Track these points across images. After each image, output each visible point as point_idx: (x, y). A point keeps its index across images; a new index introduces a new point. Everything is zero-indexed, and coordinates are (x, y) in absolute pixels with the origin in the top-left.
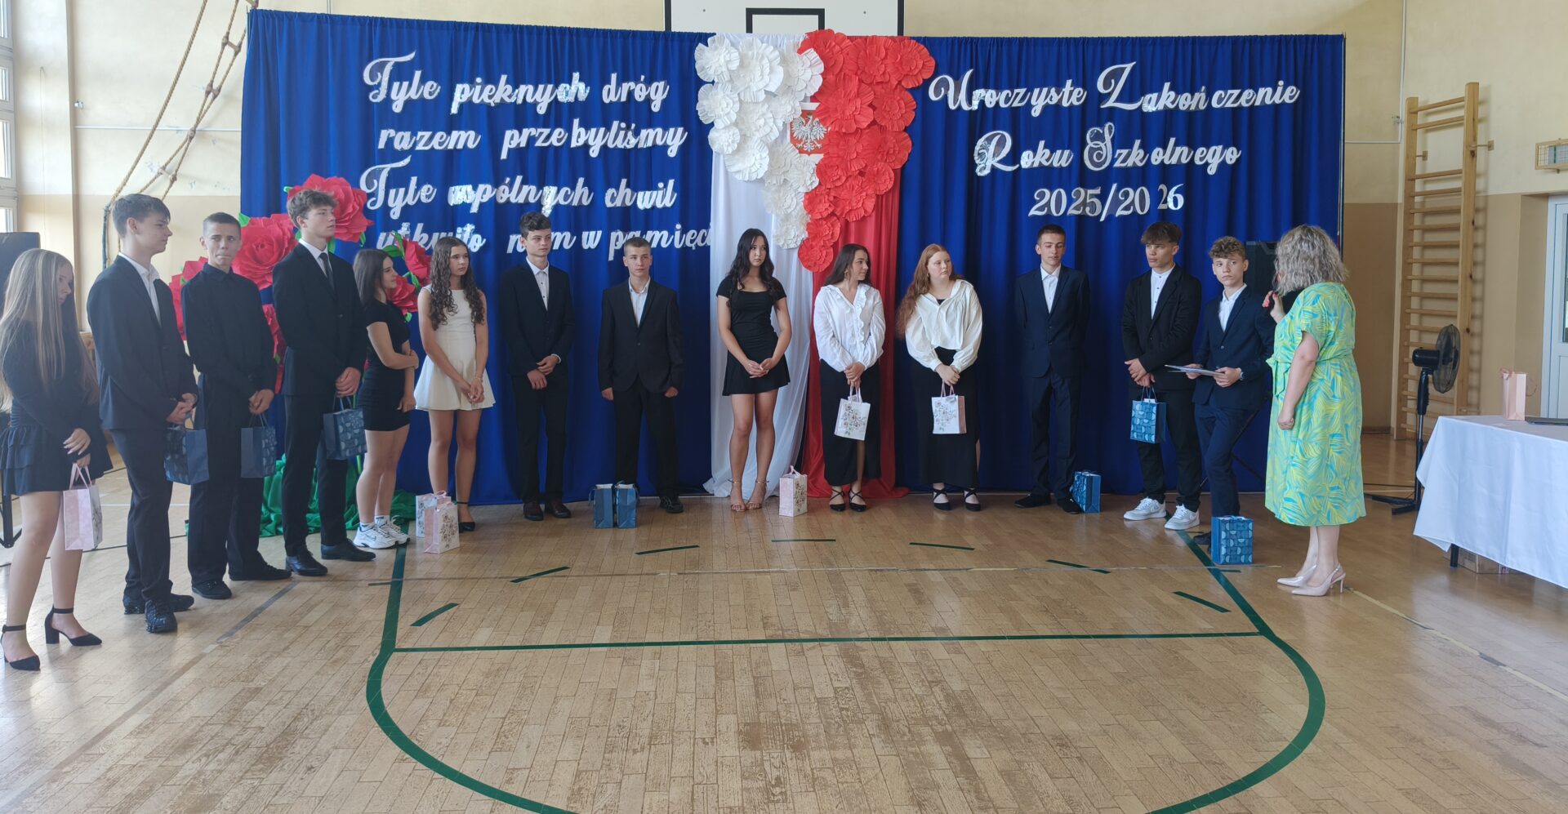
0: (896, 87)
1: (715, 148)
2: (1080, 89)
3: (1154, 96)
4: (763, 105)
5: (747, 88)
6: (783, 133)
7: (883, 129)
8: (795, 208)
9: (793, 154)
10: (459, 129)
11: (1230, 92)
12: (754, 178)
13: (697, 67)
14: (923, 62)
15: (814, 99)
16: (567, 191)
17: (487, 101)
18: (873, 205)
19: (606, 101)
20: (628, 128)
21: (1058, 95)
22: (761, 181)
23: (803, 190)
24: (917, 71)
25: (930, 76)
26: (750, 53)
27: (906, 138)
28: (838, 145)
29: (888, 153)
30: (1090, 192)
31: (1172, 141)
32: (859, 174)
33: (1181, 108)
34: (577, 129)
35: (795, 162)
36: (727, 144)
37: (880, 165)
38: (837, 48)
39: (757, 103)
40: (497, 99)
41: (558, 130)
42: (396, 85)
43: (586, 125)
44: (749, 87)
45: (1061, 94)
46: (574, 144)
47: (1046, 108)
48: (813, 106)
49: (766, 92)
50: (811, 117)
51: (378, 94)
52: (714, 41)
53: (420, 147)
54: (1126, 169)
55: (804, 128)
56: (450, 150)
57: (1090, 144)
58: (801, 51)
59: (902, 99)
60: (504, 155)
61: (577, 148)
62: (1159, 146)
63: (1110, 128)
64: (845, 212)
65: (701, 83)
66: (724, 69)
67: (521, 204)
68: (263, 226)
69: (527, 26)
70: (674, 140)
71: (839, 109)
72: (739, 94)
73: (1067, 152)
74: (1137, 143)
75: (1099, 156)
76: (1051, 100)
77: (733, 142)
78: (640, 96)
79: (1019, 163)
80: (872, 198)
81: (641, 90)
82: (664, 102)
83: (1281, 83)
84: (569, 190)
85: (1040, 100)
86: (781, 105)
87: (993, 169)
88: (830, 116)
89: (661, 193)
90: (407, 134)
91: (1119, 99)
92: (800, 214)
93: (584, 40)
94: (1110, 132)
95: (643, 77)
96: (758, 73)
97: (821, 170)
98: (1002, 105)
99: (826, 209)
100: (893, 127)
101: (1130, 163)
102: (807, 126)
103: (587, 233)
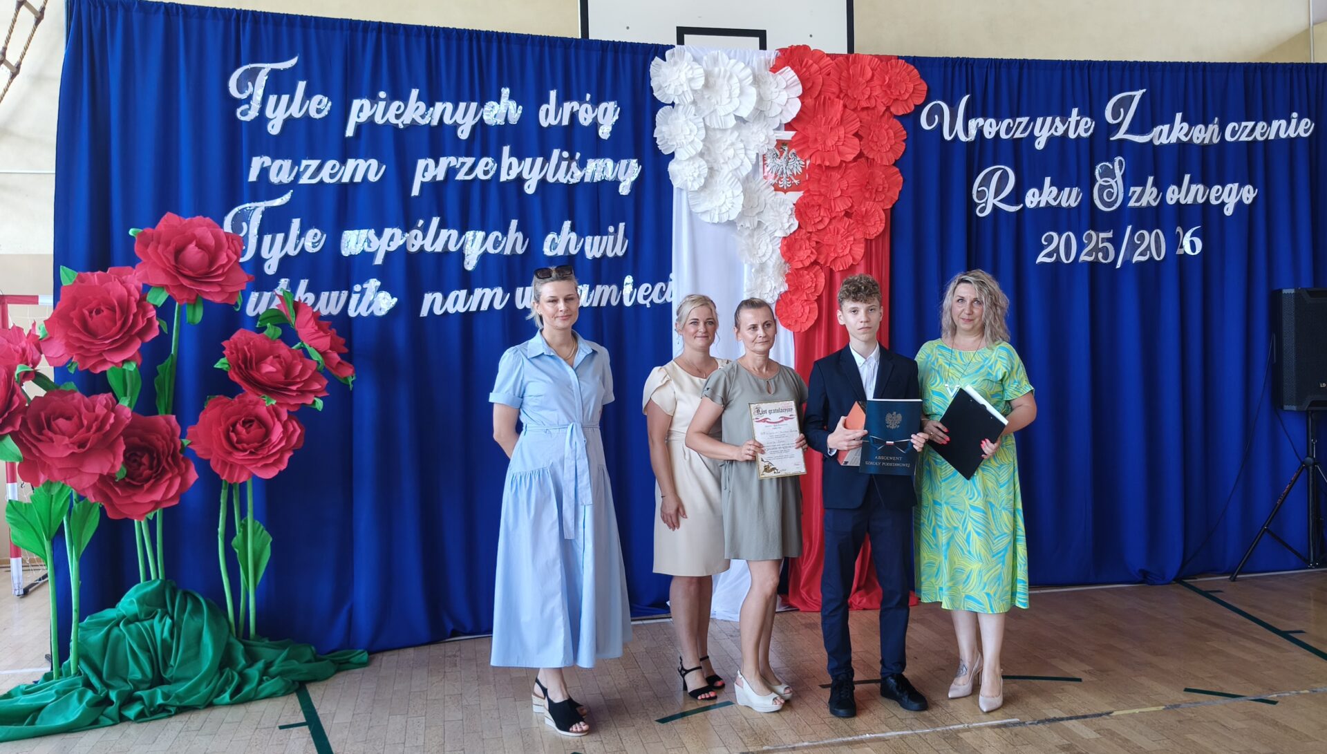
0: (884, 113)
1: (676, 184)
2: (1089, 120)
3: (1166, 128)
4: (732, 133)
5: (713, 112)
6: (756, 166)
7: (871, 162)
8: (771, 256)
9: (767, 191)
10: (356, 157)
11: (1244, 124)
12: (725, 219)
13: (654, 84)
14: (913, 86)
15: (789, 127)
16: (497, 237)
17: (393, 121)
18: (863, 251)
19: (544, 124)
20: (572, 158)
21: (1064, 125)
22: (731, 223)
23: (780, 234)
24: (907, 95)
25: (922, 102)
26: (716, 70)
27: (896, 173)
28: (819, 180)
29: (876, 191)
30: (1102, 235)
31: (1187, 177)
32: (845, 215)
33: (1196, 141)
34: (506, 159)
35: (769, 201)
36: (692, 178)
37: (869, 204)
38: (815, 67)
39: (724, 130)
40: (407, 119)
41: (484, 161)
42: (272, 99)
43: (519, 154)
44: (715, 111)
45: (1067, 123)
46: (504, 177)
47: (1051, 139)
48: (788, 135)
49: (737, 118)
50: (786, 149)
51: (249, 109)
52: (673, 54)
53: (304, 180)
54: (1140, 209)
55: (778, 161)
56: (345, 184)
57: (1100, 181)
58: (775, 69)
59: (890, 128)
60: (415, 191)
61: (508, 182)
62: (1174, 184)
63: (1120, 163)
64: (830, 260)
65: (658, 105)
66: (686, 88)
67: (438, 253)
68: (97, 283)
69: (444, 29)
70: (627, 173)
71: (819, 138)
72: (704, 119)
73: (1075, 190)
74: (1151, 179)
75: (1110, 195)
76: (1056, 131)
77: (699, 176)
78: (585, 119)
79: (1024, 203)
80: (859, 243)
81: (586, 112)
82: (616, 126)
83: (1295, 115)
84: (499, 234)
85: (1044, 131)
86: (752, 133)
87: (995, 207)
88: (809, 147)
89: (611, 238)
90: (287, 164)
91: (1130, 130)
92: (778, 262)
93: (515, 49)
94: (1121, 170)
95: (588, 96)
96: (726, 94)
97: (801, 211)
98: (1003, 136)
99: (809, 256)
100: (882, 159)
101: (1144, 203)
102: (782, 158)
103: (521, 289)
